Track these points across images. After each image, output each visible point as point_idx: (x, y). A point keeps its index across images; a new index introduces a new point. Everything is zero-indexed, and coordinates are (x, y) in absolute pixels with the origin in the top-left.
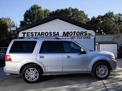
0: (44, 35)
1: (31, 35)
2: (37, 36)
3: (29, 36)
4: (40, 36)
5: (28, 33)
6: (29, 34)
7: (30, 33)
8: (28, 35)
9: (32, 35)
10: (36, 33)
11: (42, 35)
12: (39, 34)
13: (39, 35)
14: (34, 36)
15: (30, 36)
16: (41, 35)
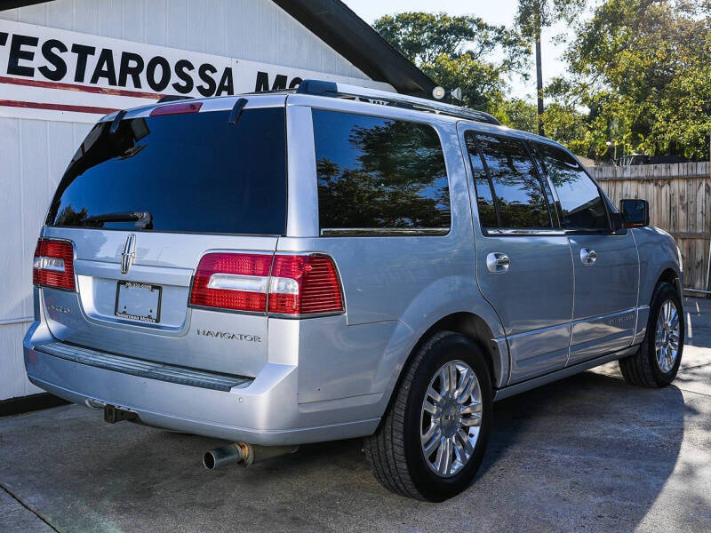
0: (143, 76)
1: (44, 70)
2: (94, 80)
3: (30, 72)
4: (112, 82)
5: (24, 48)
6: (30, 56)
7: (37, 50)
8: (22, 63)
9: (52, 68)
10: (83, 51)
11: (129, 77)
12: (105, 68)
13: (104, 74)
14: (69, 78)
15: (38, 76)
16: (123, 83)
